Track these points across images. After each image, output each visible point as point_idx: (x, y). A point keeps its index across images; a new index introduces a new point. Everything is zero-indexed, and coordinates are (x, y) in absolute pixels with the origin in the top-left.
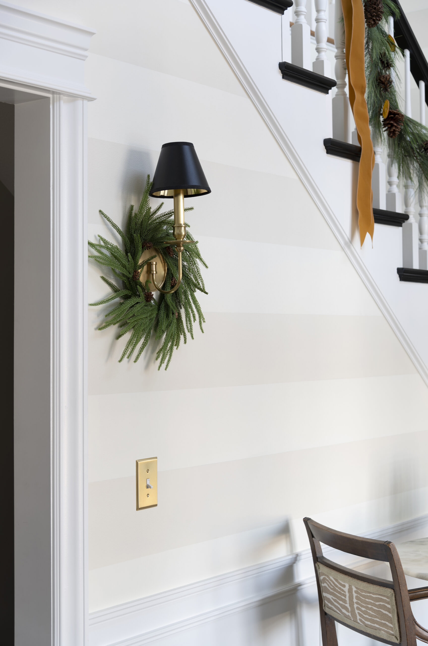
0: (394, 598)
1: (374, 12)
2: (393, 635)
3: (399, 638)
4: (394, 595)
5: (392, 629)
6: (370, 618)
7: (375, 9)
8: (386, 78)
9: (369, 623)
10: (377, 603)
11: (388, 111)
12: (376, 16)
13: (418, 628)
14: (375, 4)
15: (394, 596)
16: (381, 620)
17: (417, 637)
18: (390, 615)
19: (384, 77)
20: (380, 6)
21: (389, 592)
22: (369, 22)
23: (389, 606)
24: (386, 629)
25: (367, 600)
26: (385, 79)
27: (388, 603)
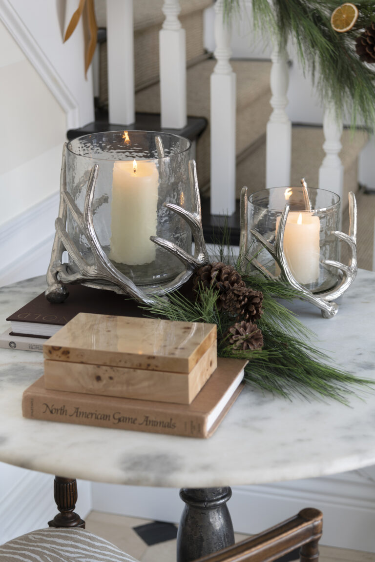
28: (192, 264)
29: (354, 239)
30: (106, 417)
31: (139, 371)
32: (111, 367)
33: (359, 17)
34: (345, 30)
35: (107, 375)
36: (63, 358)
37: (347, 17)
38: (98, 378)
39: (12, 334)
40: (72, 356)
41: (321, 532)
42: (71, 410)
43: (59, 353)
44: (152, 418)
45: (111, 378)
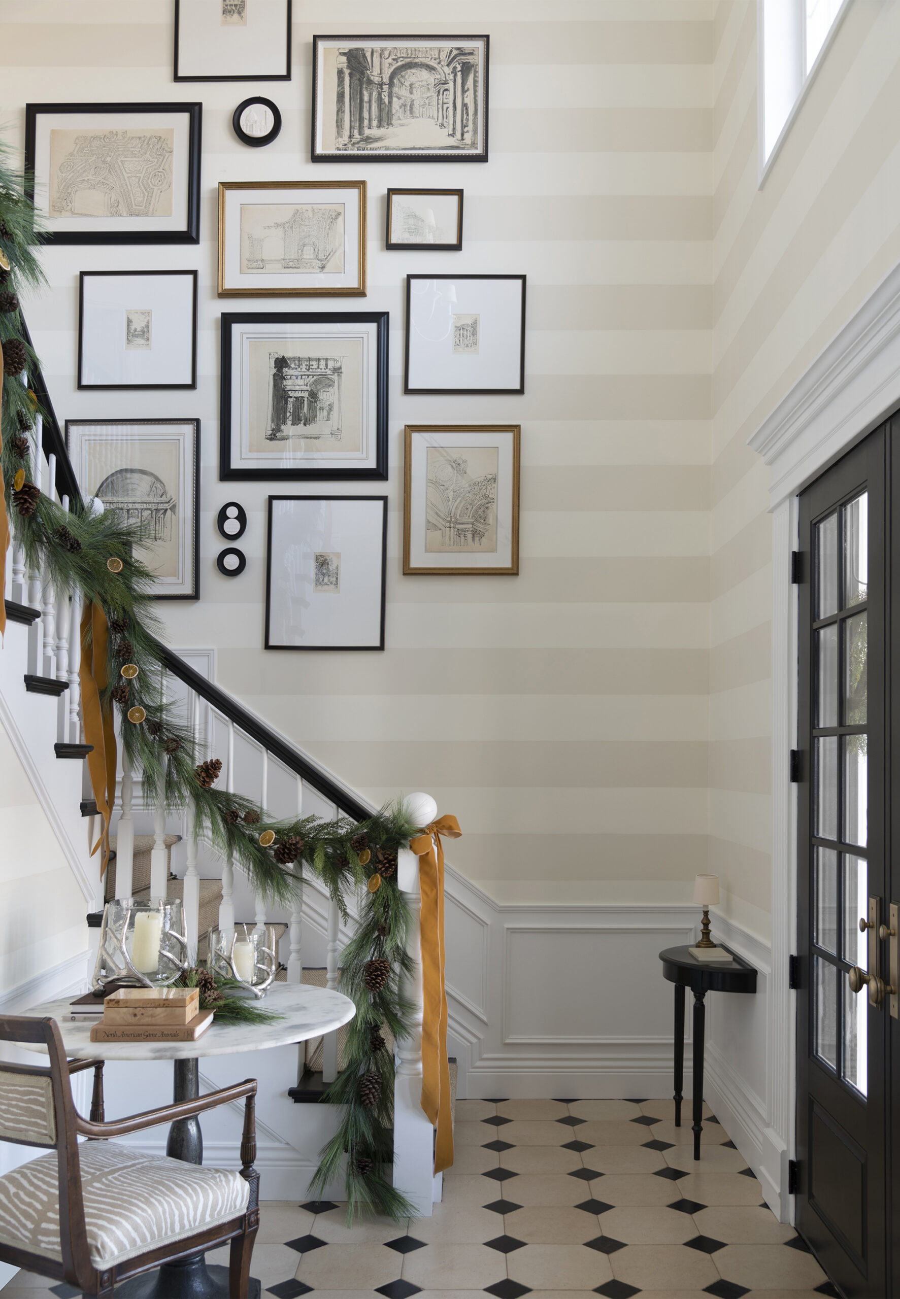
0: (50, 1088)
1: (15, 357)
2: (46, 1135)
3: (54, 1138)
4: (51, 1084)
5: (45, 1127)
6: (13, 1117)
7: (17, 354)
8: (23, 442)
9: (11, 1124)
10: (26, 1098)
11: (23, 483)
12: (18, 363)
13: (80, 1121)
14: (17, 349)
15: (50, 1086)
16: (30, 1118)
17: (78, 1132)
18: (44, 1110)
19: (20, 440)
20: (23, 352)
21: (45, 1081)
22: (10, 369)
23: (43, 1099)
24: (36, 1129)
25: (10, 1095)
26: (21, 443)
27: (42, 1095)
28: (181, 968)
29: (274, 953)
30: (139, 1035)
31: (158, 1009)
32: (143, 1007)
33: (275, 838)
34: (268, 845)
35: (141, 1013)
36: (116, 1005)
37: (269, 838)
38: (135, 1015)
39: (72, 1013)
40: (121, 1004)
41: (256, 1090)
42: (119, 1034)
43: (114, 1003)
44: (166, 1032)
45: (142, 1014)
